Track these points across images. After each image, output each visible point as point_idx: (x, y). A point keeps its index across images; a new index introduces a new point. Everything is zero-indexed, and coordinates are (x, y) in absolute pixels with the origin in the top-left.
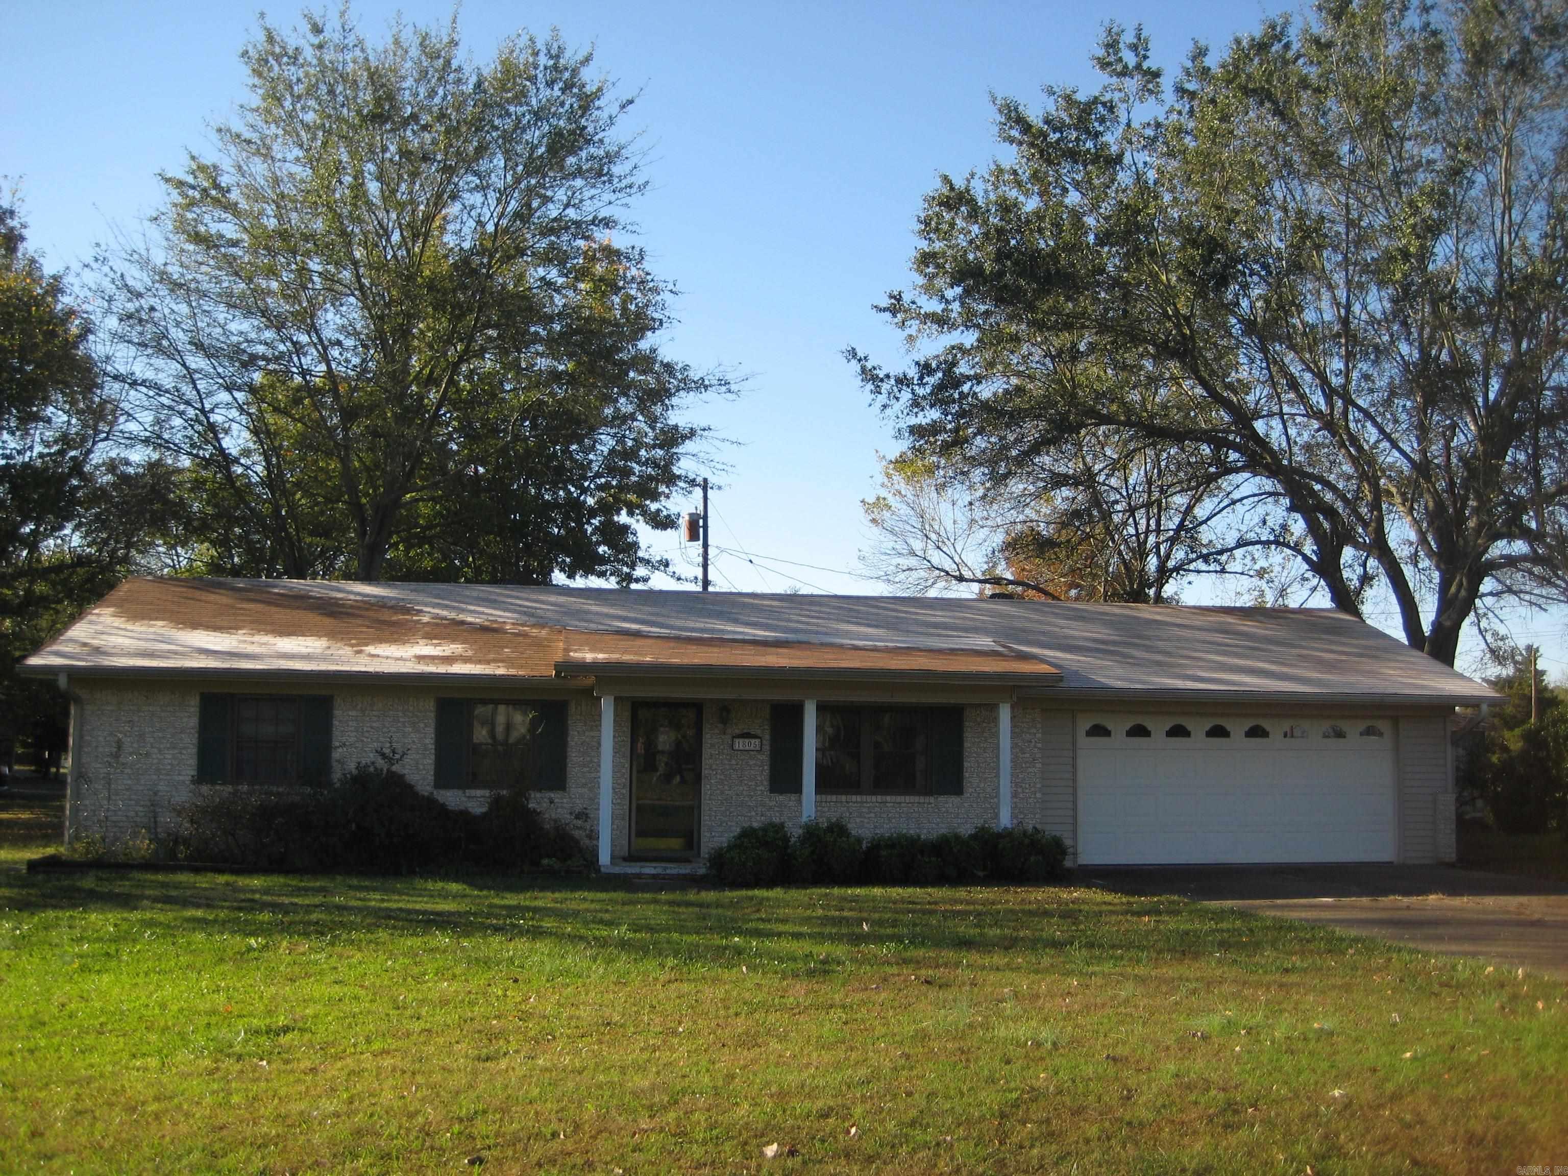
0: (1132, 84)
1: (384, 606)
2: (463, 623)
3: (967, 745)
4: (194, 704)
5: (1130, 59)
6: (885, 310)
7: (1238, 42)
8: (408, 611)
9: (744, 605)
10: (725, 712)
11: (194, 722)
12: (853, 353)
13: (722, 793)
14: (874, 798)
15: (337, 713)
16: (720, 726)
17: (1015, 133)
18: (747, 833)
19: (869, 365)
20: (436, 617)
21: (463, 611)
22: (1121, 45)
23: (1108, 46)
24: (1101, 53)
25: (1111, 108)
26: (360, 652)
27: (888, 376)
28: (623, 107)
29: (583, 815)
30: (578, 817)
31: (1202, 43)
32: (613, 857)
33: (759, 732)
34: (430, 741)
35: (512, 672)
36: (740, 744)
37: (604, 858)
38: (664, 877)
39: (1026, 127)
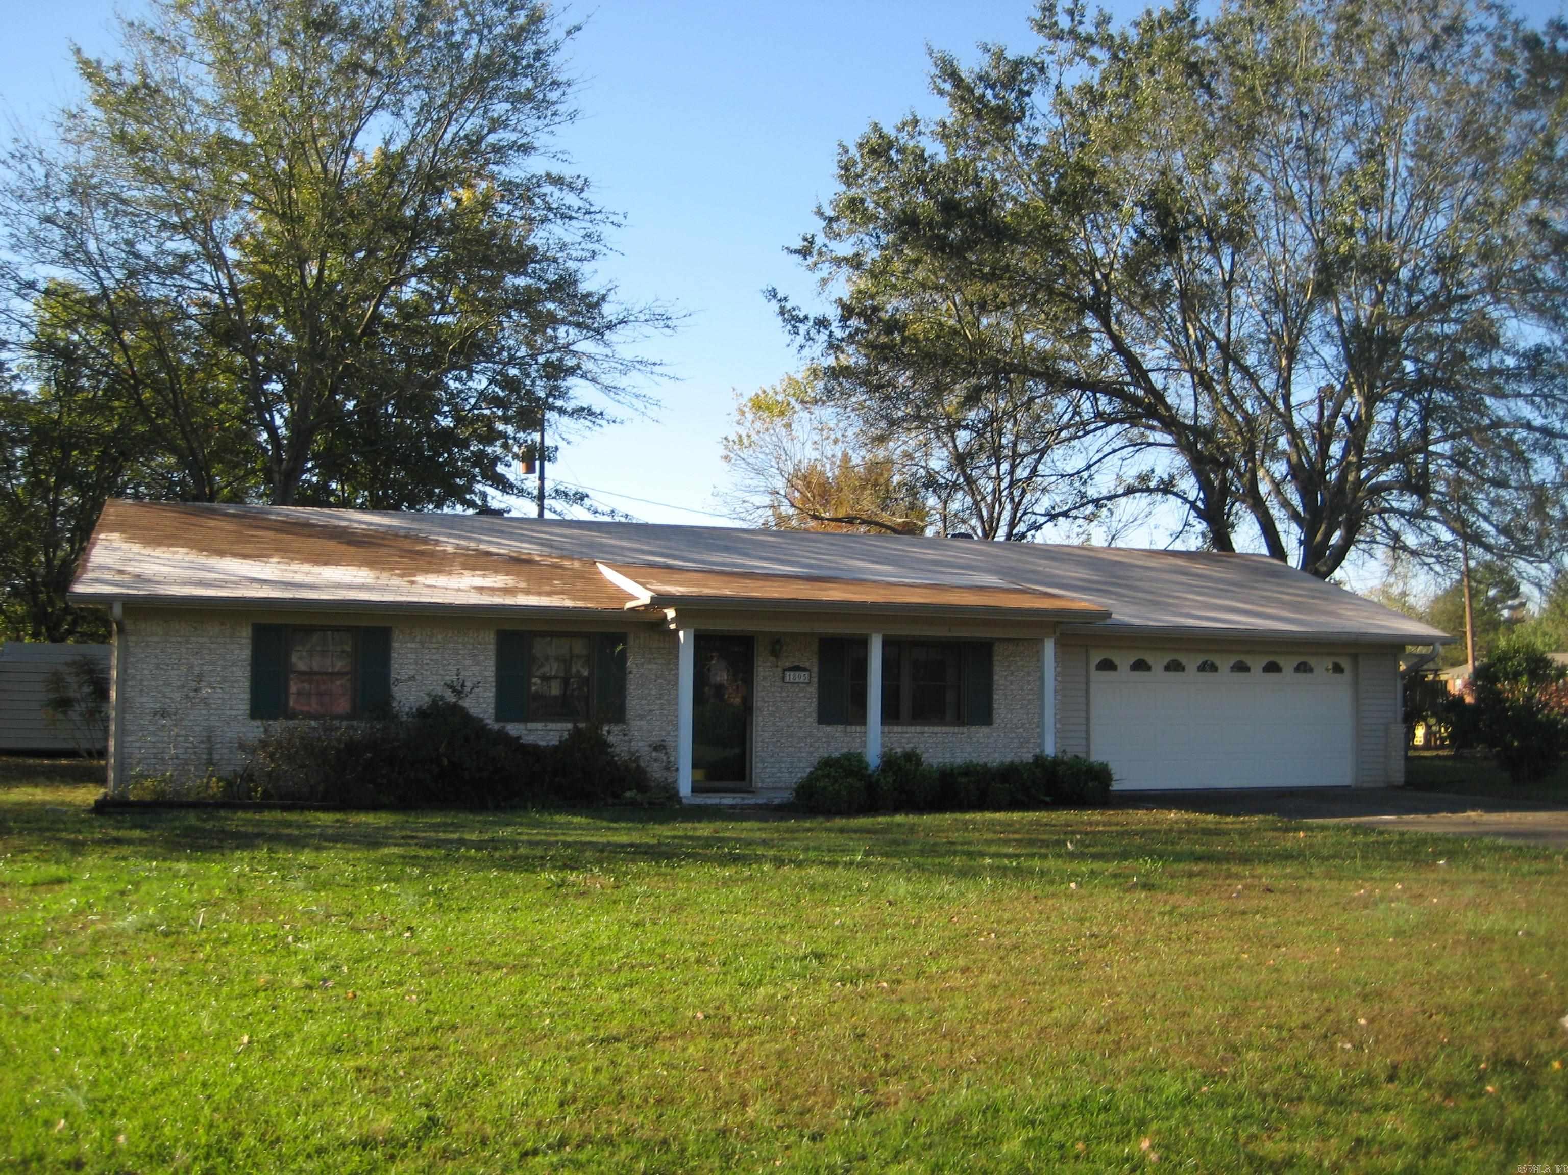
0: (1065, 48)
1: (396, 536)
2: (488, 554)
3: (996, 678)
4: (245, 634)
5: (1064, 22)
6: (796, 252)
7: (1149, 13)
8: (425, 541)
9: (744, 540)
10: (777, 645)
11: (245, 654)
12: (773, 294)
13: (774, 724)
14: (913, 729)
15: (396, 645)
16: (772, 658)
17: (948, 87)
18: (827, 763)
19: (788, 306)
20: (458, 547)
21: (480, 541)
22: (1059, 9)
23: (1044, 9)
24: (1038, 15)
25: (1042, 70)
26: (413, 583)
27: (806, 317)
28: (569, 33)
29: (660, 747)
30: (656, 749)
31: (1107, 11)
32: (694, 790)
33: (807, 665)
34: (490, 672)
35: (580, 604)
36: (790, 676)
37: (685, 787)
38: (743, 807)
39: (957, 81)
